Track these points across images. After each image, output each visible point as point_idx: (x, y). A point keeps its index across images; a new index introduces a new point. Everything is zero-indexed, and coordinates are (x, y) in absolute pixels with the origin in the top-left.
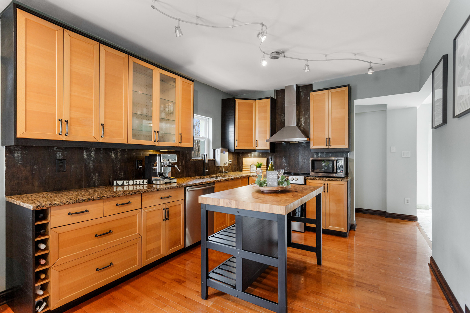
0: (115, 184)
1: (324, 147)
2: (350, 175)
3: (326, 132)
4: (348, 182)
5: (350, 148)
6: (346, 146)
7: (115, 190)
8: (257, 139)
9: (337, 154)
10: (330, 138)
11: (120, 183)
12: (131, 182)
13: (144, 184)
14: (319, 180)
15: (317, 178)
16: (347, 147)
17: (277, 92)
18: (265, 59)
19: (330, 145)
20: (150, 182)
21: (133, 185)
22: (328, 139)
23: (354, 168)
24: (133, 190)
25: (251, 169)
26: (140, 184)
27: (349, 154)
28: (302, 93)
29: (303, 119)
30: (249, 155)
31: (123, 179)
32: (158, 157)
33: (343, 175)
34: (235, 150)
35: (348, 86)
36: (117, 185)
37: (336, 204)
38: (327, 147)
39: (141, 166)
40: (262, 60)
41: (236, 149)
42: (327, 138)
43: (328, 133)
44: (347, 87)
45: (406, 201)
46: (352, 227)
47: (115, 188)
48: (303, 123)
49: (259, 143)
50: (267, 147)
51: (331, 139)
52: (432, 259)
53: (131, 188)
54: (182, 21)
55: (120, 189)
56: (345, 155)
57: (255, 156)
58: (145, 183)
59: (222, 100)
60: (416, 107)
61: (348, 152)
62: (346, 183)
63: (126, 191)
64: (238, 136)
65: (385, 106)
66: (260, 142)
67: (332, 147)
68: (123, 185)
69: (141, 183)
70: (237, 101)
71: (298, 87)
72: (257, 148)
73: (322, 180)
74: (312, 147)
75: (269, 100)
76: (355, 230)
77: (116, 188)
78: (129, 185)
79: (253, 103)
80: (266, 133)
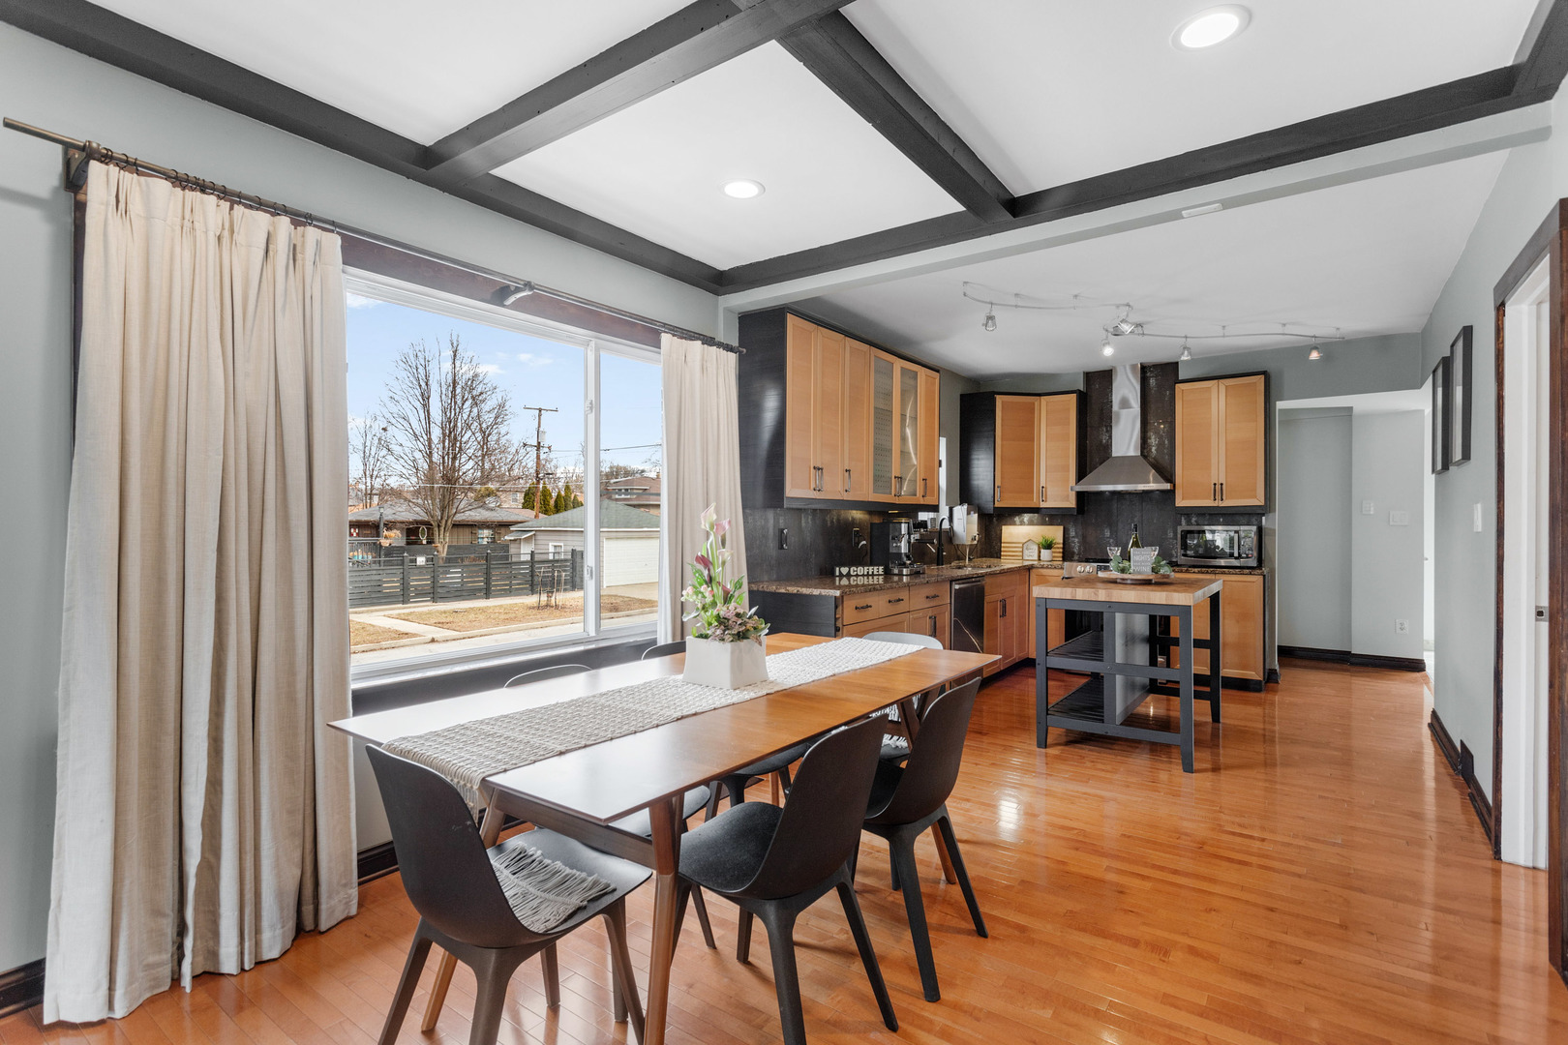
0: (837, 574)
1: (1209, 503)
2: (1266, 563)
3: (1214, 472)
4: (1264, 576)
5: (1268, 507)
6: (1258, 500)
7: (837, 583)
8: (1043, 484)
9: (1237, 518)
10: (1222, 484)
11: (845, 570)
12: (861, 570)
13: (879, 575)
14: (1199, 572)
15: (1196, 570)
16: (1262, 503)
17: (1089, 376)
18: (1109, 343)
19: (1222, 500)
20: (887, 573)
21: (863, 575)
22: (1218, 487)
23: (1277, 549)
24: (863, 585)
25: (1026, 552)
26: (873, 575)
27: (1264, 518)
28: (1152, 382)
29: (1153, 440)
30: (1017, 519)
31: (850, 565)
32: (903, 525)
33: (1253, 563)
34: (995, 508)
35: (1264, 373)
36: (841, 575)
37: (1238, 622)
38: (1215, 504)
39: (864, 542)
40: (1104, 345)
41: (996, 505)
42: (1215, 484)
43: (1218, 473)
44: (1262, 377)
45: (1398, 626)
46: (1271, 677)
47: (837, 579)
48: (1153, 449)
49: (1048, 493)
50: (1072, 503)
51: (1224, 486)
52: (1434, 714)
53: (861, 581)
54: (996, 304)
55: (845, 582)
56: (1254, 520)
57: (1031, 523)
58: (881, 573)
59: (961, 395)
60: (1423, 411)
61: (1263, 515)
62: (1261, 578)
63: (853, 586)
64: (1002, 478)
65: (1350, 409)
66: (1050, 492)
67: (1227, 503)
68: (848, 575)
69: (875, 573)
70: (999, 400)
71: (1144, 368)
72: (1043, 505)
73: (1207, 573)
74: (1180, 502)
75: (1074, 397)
76: (1277, 682)
77: (840, 580)
78: (857, 575)
79: (1034, 404)
80: (1066, 469)
